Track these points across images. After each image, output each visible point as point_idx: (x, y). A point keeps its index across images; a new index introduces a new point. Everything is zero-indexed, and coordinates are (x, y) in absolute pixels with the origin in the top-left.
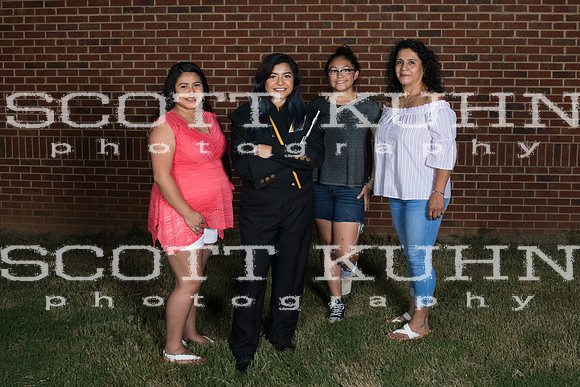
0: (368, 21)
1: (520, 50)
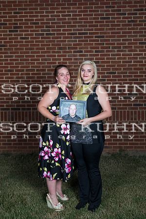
0: (67, 57)
1: (135, 69)
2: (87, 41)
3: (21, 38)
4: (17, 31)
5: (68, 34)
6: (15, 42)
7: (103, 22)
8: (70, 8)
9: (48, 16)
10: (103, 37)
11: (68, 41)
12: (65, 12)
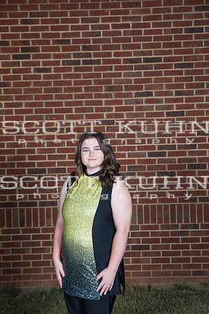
0: (124, 105)
2: (160, 73)
3: (36, 70)
4: (28, 57)
5: (125, 61)
6: (25, 77)
7: (190, 37)
8: (127, 12)
9: (86, 27)
10: (190, 65)
11: (126, 75)
12: (118, 19)
